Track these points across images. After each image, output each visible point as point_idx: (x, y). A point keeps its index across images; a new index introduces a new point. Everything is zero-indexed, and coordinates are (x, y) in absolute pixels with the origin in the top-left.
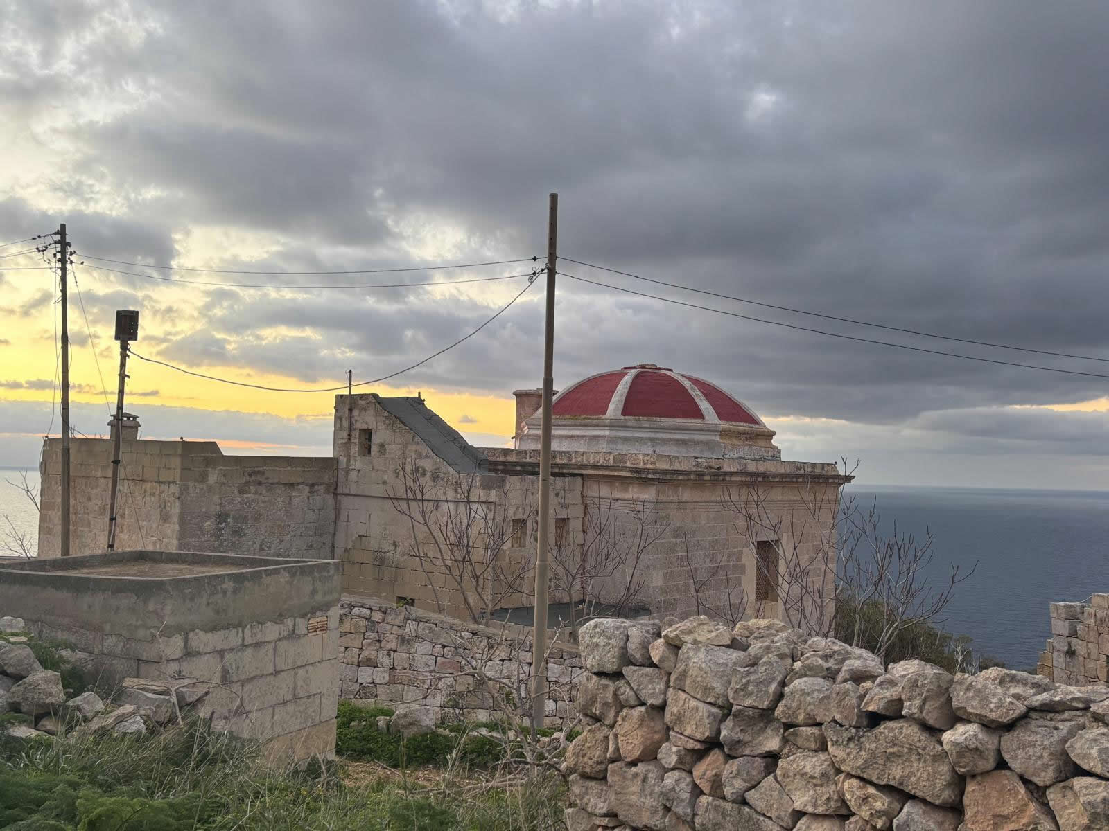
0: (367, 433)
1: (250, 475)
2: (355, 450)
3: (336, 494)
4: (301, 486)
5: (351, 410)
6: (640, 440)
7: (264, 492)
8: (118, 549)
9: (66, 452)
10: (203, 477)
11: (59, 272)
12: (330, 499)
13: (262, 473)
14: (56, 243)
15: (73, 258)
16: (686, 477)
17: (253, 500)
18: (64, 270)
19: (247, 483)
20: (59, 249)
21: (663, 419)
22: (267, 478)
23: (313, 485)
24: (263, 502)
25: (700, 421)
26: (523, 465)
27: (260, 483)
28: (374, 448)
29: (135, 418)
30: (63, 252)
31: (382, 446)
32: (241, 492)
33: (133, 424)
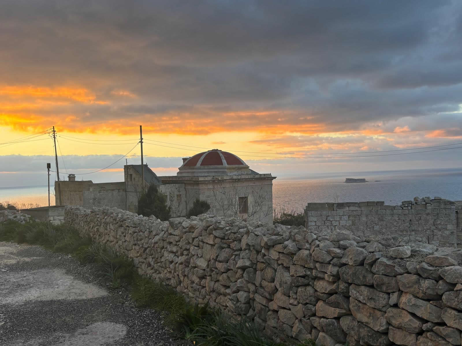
0: (131, 175)
1: (101, 188)
2: (129, 180)
3: (126, 191)
4: (116, 190)
5: (127, 169)
6: (205, 172)
7: (105, 192)
8: (50, 205)
9: (59, 185)
10: (89, 190)
11: (54, 139)
12: (124, 193)
13: (104, 187)
14: (52, 131)
15: (57, 135)
16: (209, 182)
17: (103, 194)
18: (55, 138)
19: (101, 190)
20: (53, 133)
21: (211, 166)
22: (106, 189)
23: (119, 190)
24: (105, 195)
25: (221, 166)
26: (172, 181)
27: (104, 190)
28: (133, 179)
29: (74, 175)
30: (54, 133)
31: (134, 179)
32: (99, 192)
33: (73, 177)
